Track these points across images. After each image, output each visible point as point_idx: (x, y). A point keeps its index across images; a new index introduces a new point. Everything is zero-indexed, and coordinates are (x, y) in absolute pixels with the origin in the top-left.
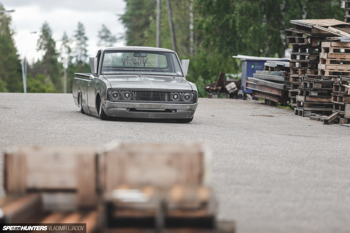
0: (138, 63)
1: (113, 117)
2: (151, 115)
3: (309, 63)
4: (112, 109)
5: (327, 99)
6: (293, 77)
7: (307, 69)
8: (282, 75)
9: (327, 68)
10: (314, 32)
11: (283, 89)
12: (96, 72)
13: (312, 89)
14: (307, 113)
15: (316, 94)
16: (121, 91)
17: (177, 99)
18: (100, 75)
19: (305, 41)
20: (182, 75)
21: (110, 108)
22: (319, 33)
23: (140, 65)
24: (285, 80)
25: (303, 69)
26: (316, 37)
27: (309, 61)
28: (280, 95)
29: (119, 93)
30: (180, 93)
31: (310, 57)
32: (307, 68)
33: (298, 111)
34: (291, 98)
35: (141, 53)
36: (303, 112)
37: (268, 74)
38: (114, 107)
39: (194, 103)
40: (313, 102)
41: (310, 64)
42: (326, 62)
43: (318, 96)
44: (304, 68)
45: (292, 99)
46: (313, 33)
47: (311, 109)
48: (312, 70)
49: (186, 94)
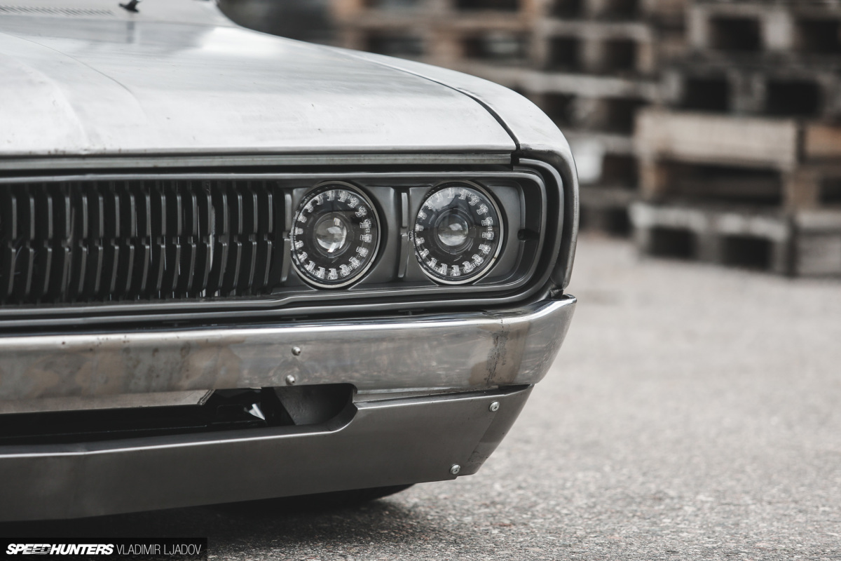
17: (345, 258)
39: (538, 302)
49: (441, 199)
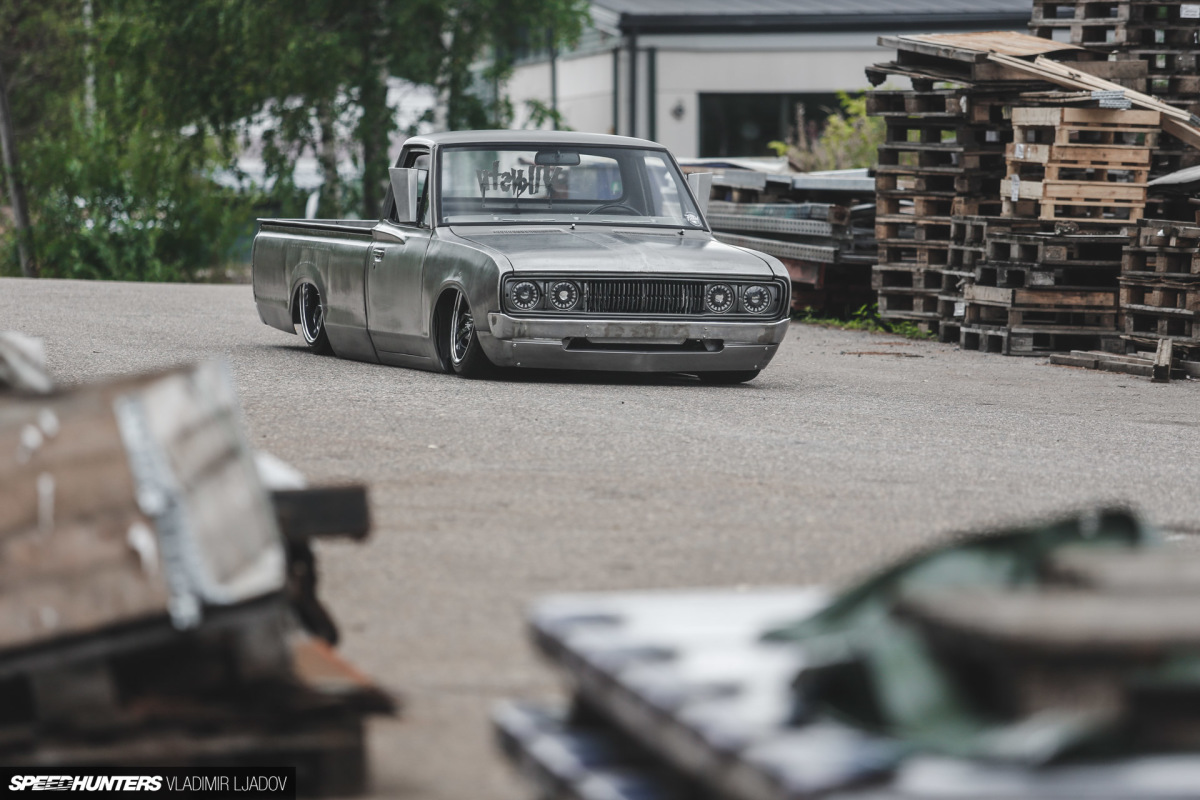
0: (528, 184)
1: (516, 368)
2: (640, 361)
3: (962, 177)
4: (515, 343)
5: (1082, 296)
6: (887, 224)
7: (952, 197)
8: (813, 216)
9: (1049, 194)
10: (981, 73)
11: (831, 261)
12: (413, 217)
13: (1036, 265)
14: (1022, 344)
15: (1049, 282)
16: (546, 282)
17: (723, 304)
18: (437, 230)
19: (947, 106)
20: (701, 225)
21: (509, 338)
22: (996, 78)
23: (537, 192)
24: (833, 232)
25: (934, 198)
26: (988, 90)
27: (961, 170)
28: (813, 281)
29: (538, 287)
30: (733, 286)
31: (967, 158)
32: (953, 194)
33: (981, 337)
34: (880, 292)
35: (562, 151)
36: (1005, 340)
37: (735, 213)
38: (521, 336)
39: (778, 319)
40: (1037, 306)
41: (966, 181)
42: (1046, 175)
43: (1056, 287)
44: (937, 193)
45: (883, 295)
46: (978, 79)
47: (1031, 331)
48: (973, 200)
49: (753, 289)
